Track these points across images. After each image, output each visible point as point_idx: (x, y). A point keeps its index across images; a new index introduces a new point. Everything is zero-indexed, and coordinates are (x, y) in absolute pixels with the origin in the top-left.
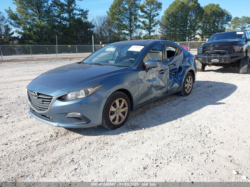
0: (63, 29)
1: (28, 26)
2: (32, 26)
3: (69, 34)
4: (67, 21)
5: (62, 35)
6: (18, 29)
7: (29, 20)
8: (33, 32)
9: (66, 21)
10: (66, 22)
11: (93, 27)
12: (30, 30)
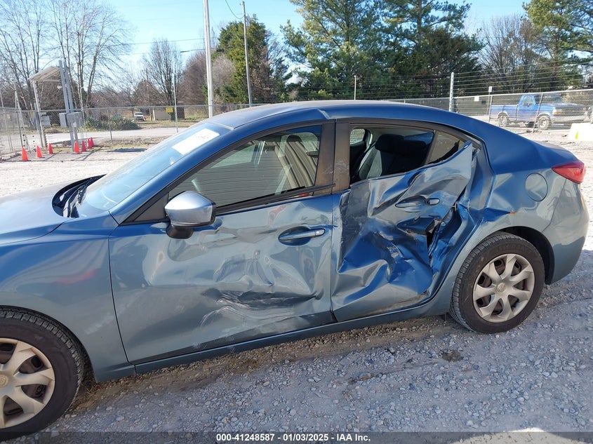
0: (397, 59)
1: (320, 58)
2: (328, 56)
3: (410, 71)
4: (411, 39)
5: (394, 73)
6: (301, 65)
7: (325, 44)
8: (330, 70)
9: (408, 39)
10: (406, 40)
11: (478, 47)
12: (322, 66)
